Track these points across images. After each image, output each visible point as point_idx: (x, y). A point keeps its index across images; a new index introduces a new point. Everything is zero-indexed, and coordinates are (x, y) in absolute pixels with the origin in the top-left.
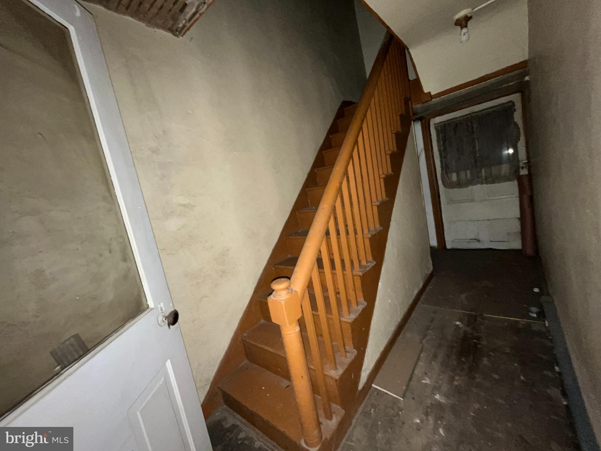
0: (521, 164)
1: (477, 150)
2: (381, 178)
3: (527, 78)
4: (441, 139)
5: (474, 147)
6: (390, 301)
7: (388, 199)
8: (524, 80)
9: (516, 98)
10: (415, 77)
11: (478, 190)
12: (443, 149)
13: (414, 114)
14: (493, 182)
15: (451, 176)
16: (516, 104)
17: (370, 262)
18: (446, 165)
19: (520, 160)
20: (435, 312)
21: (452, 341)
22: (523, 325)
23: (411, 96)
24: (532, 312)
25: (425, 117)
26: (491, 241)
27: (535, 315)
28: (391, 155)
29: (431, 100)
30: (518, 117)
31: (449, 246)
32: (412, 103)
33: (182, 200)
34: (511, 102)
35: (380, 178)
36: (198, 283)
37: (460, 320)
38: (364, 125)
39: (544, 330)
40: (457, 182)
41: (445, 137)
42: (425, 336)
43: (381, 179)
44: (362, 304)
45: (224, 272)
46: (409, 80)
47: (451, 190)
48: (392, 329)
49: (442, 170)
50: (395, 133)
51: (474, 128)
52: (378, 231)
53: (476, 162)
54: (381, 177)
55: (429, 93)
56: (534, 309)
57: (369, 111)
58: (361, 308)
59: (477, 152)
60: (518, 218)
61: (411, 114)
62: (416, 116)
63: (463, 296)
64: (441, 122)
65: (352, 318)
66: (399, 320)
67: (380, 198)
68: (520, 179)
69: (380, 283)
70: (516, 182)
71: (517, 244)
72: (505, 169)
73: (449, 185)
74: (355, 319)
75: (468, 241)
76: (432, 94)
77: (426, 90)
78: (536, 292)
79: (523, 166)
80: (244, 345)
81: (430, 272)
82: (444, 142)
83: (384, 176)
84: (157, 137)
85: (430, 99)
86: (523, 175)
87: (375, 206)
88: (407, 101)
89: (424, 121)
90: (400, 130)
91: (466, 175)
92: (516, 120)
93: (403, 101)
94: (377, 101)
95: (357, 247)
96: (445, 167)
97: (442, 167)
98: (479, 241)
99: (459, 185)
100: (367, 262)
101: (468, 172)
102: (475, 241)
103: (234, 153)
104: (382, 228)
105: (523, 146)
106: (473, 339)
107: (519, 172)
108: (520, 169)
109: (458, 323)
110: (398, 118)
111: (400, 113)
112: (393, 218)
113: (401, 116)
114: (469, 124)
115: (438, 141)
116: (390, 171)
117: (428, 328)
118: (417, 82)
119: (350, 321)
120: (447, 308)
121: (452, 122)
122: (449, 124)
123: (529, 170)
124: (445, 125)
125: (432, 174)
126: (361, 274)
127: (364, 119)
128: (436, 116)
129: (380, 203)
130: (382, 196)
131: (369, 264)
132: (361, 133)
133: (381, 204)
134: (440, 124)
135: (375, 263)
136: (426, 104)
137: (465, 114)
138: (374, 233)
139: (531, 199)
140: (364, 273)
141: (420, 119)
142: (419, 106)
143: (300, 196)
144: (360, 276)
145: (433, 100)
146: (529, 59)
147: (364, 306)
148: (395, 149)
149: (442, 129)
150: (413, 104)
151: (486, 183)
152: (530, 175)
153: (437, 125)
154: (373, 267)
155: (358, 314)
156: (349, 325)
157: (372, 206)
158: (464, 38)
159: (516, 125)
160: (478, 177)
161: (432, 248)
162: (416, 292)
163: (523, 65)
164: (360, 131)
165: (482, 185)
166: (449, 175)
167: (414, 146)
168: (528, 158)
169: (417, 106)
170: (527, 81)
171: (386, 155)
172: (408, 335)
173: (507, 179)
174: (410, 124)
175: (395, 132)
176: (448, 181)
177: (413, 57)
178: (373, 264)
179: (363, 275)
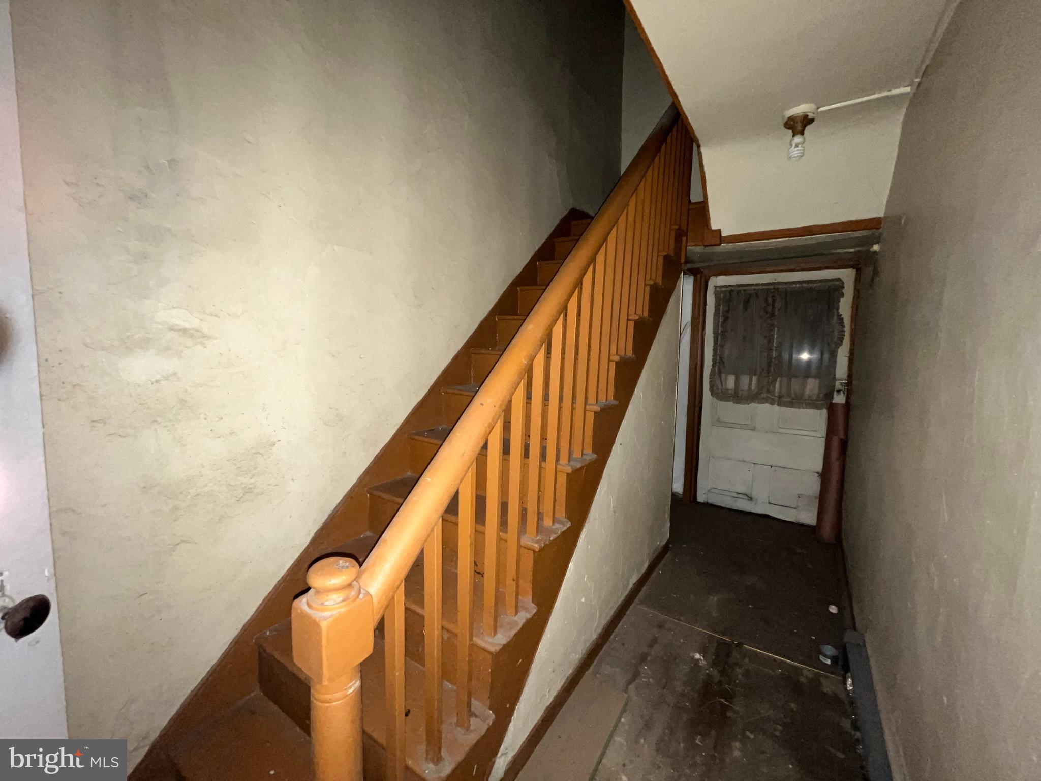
0: (838, 385)
1: (775, 345)
2: (613, 361)
3: (876, 247)
4: (721, 314)
5: (770, 341)
6: (583, 600)
7: (616, 403)
8: (871, 250)
9: (847, 275)
10: (702, 199)
11: (765, 412)
12: (722, 332)
13: (687, 261)
14: (790, 405)
15: (726, 379)
16: (846, 285)
17: (560, 522)
18: (721, 358)
19: (837, 376)
20: (660, 626)
21: (682, 695)
22: (807, 677)
23: (687, 229)
24: (825, 656)
25: (702, 272)
26: (769, 503)
27: (829, 662)
28: (637, 323)
29: (720, 244)
30: (845, 307)
31: (701, 498)
32: (687, 239)
33: (180, 318)
34: (839, 280)
35: (609, 361)
36: (176, 508)
37: (703, 652)
38: (600, 258)
39: (842, 696)
40: (733, 392)
41: (728, 311)
42: (636, 675)
43: (610, 363)
44: (526, 609)
45: (248, 491)
46: (690, 201)
47: (722, 404)
48: (577, 656)
49: (713, 365)
50: (651, 285)
51: (776, 310)
52: (587, 463)
53: (769, 364)
54: (611, 358)
55: (719, 231)
56: (829, 650)
57: (614, 232)
58: (522, 617)
59: (774, 348)
60: (818, 473)
61: (683, 261)
62: (689, 266)
63: (714, 599)
64: (725, 286)
65: (499, 644)
66: (595, 636)
67: (602, 400)
68: (832, 408)
69: (571, 565)
70: (825, 412)
71: (808, 517)
72: (812, 386)
73: (720, 394)
74: (504, 645)
75: (735, 495)
76: (723, 235)
77: (714, 227)
78: (832, 613)
79: (840, 387)
80: (260, 653)
81: (664, 542)
82: (726, 319)
83: (617, 358)
84: (148, 168)
85: (718, 242)
86: (836, 404)
87: (592, 411)
88: (680, 235)
89: (699, 276)
90: (659, 281)
91: (750, 384)
92: (841, 311)
93: (673, 233)
94: (631, 218)
95: (539, 490)
96: (718, 361)
97: (714, 361)
98: (751, 499)
99: (737, 397)
100: (554, 520)
101: (755, 379)
102: (746, 497)
103: (336, 248)
104: (595, 456)
105: (845, 357)
106: (721, 697)
107: (832, 398)
108: (835, 393)
109: (698, 656)
110: (661, 261)
111: (665, 254)
112: (619, 439)
113: (666, 258)
114: (770, 300)
115: (716, 314)
116: (630, 353)
117: (643, 658)
118: (703, 208)
119: (493, 649)
120: (682, 619)
121: (745, 290)
122: (738, 292)
123: (848, 398)
124: (731, 292)
125: (696, 368)
126: (537, 546)
127: (603, 244)
128: (720, 274)
129: (601, 408)
130: (608, 396)
131: (557, 526)
132: (591, 267)
133: (603, 410)
134: (724, 289)
135: (569, 524)
136: (708, 250)
137: (765, 282)
138: (579, 466)
139: (844, 445)
140: (543, 545)
141: (694, 272)
142: (699, 249)
143: (456, 358)
144: (534, 551)
145: (722, 244)
146: (885, 217)
147: (529, 616)
148: (646, 314)
149: (727, 296)
150: (688, 244)
151: (779, 404)
152: (848, 406)
153: (718, 289)
154: (563, 533)
155: (513, 633)
156: (490, 657)
157: (585, 410)
158: (795, 152)
159: (840, 320)
160: (768, 391)
161: (674, 495)
162: (634, 579)
163: (874, 224)
164: (590, 265)
165: (772, 405)
166: (723, 376)
167: (678, 314)
168: (850, 376)
169: (695, 249)
170: (875, 252)
171: (628, 320)
172: (606, 669)
173: (812, 404)
174: (678, 277)
175: (651, 283)
176: (720, 386)
177: (704, 162)
178: (564, 526)
179: (541, 550)
